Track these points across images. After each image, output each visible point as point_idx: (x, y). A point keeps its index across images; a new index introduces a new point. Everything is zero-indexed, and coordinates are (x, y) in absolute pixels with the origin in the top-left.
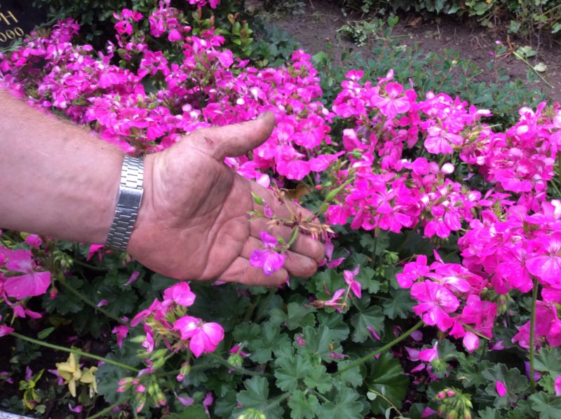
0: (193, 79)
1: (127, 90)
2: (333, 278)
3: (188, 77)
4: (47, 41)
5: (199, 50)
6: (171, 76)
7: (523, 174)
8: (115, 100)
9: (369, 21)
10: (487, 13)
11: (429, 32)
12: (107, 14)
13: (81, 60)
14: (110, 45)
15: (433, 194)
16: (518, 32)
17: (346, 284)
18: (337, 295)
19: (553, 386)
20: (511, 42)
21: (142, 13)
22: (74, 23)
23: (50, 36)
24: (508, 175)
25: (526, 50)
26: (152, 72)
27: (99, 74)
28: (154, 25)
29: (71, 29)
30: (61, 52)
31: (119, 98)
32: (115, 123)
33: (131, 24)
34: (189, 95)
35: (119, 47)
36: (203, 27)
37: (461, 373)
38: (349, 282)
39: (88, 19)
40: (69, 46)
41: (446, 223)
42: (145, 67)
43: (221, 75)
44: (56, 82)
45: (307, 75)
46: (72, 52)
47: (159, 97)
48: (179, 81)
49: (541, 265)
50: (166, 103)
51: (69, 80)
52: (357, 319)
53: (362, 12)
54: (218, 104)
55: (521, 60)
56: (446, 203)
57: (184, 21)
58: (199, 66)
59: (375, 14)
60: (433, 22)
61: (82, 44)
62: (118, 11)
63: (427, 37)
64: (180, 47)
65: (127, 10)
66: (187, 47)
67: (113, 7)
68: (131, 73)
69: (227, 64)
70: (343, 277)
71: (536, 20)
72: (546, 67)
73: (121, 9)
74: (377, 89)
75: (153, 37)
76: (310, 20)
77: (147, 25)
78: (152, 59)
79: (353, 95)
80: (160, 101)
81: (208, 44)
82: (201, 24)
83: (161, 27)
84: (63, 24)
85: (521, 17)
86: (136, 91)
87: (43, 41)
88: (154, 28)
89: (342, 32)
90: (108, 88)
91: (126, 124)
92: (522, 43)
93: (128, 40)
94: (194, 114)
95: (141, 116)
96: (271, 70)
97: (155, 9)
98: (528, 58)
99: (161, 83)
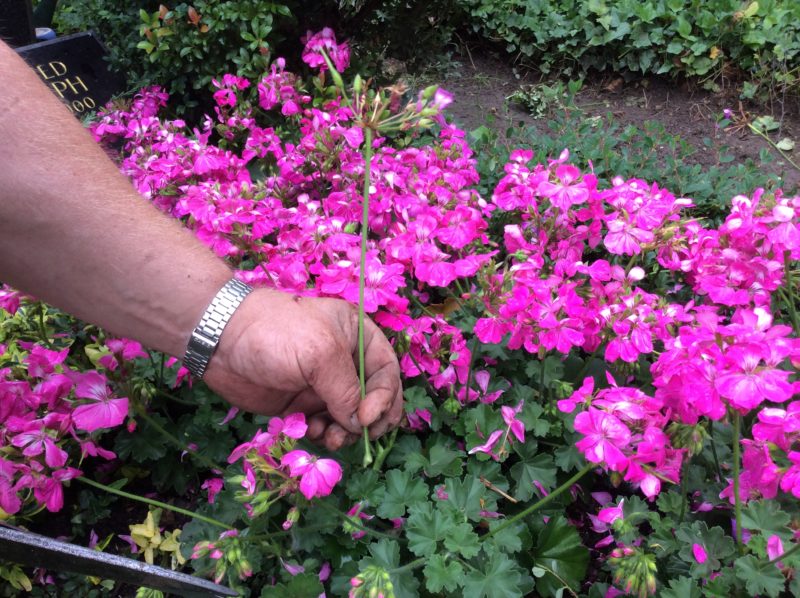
0: (313, 163)
1: (229, 177)
2: (488, 416)
3: (305, 160)
4: (126, 115)
5: (321, 126)
6: (284, 159)
7: (738, 282)
8: (214, 189)
9: (549, 85)
10: (711, 71)
11: (632, 99)
12: (204, 81)
13: (170, 139)
14: (207, 120)
15: (616, 307)
16: (755, 97)
17: (505, 424)
18: (493, 438)
19: (766, 548)
20: (744, 110)
21: (250, 80)
22: (161, 91)
23: (130, 109)
24: (719, 284)
25: (766, 121)
26: (260, 154)
27: (194, 157)
28: (264, 94)
29: (157, 100)
30: (145, 128)
31: (219, 186)
32: (214, 217)
33: (235, 93)
34: (307, 183)
35: (218, 122)
36: (328, 96)
37: (653, 540)
38: (507, 421)
39: (179, 86)
40: (155, 122)
41: (633, 344)
42: (251, 148)
43: (348, 158)
44: (139, 167)
45: (459, 157)
46: (160, 129)
47: (268, 186)
48: (295, 165)
49: (734, 385)
50: (278, 193)
51: (155, 164)
52: (520, 470)
53: (541, 73)
54: (343, 194)
55: (758, 135)
56: (632, 318)
57: (301, 89)
58: (320, 145)
59: (558, 75)
60: (637, 85)
61: (172, 118)
62: (218, 77)
63: (629, 104)
64: (296, 123)
65: (230, 76)
66: (306, 122)
67: (213, 72)
68: (234, 156)
69: (354, 144)
70: (501, 414)
71: (779, 80)
72: (793, 143)
73: (222, 74)
74: (547, 174)
75: (263, 110)
76: (471, 84)
77: (255, 94)
78: (261, 138)
79: (518, 181)
80: (270, 190)
81: (332, 118)
82: (324, 92)
83: (273, 97)
84: (147, 93)
85: (758, 78)
86: (239, 178)
87: (121, 115)
88: (265, 98)
89: (513, 100)
90: (205, 174)
91: (228, 218)
92: (761, 111)
93: (230, 115)
94: (312, 206)
95: (245, 209)
96: (412, 150)
97: (266, 74)
98: (769, 131)
99: (271, 168)
